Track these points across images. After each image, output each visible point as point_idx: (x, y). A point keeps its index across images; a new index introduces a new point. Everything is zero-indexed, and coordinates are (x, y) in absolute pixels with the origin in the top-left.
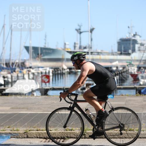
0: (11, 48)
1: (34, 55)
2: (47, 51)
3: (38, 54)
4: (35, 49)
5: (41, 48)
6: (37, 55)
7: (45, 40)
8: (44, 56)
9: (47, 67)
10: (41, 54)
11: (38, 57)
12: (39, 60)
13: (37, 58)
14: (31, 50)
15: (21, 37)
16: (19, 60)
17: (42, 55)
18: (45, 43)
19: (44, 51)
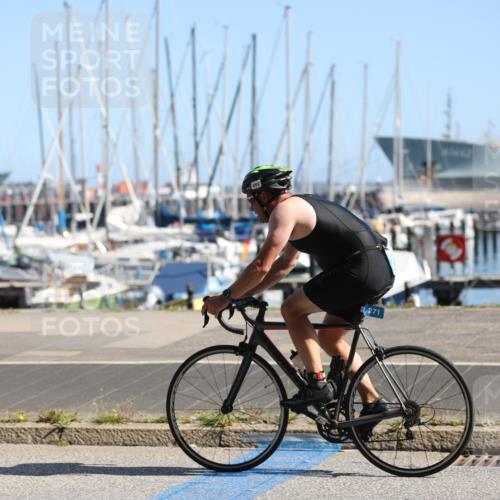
0: (331, 144)
1: (411, 167)
2: (456, 153)
3: (424, 164)
4: (415, 147)
5: (434, 143)
6: (420, 168)
7: (448, 114)
8: (444, 169)
9: (455, 207)
10: (434, 163)
11: (425, 174)
12: (429, 183)
13: (423, 177)
14: (400, 151)
15: (365, 105)
16: (359, 185)
17: (438, 167)
18: (448, 127)
19: (445, 153)
